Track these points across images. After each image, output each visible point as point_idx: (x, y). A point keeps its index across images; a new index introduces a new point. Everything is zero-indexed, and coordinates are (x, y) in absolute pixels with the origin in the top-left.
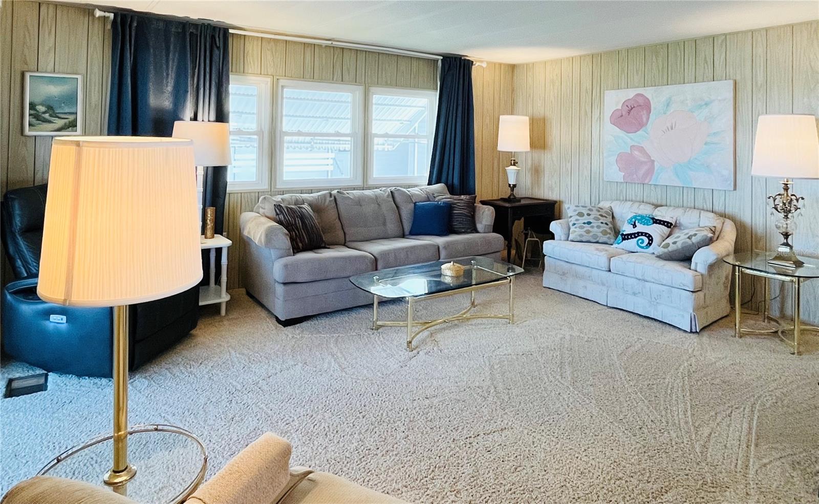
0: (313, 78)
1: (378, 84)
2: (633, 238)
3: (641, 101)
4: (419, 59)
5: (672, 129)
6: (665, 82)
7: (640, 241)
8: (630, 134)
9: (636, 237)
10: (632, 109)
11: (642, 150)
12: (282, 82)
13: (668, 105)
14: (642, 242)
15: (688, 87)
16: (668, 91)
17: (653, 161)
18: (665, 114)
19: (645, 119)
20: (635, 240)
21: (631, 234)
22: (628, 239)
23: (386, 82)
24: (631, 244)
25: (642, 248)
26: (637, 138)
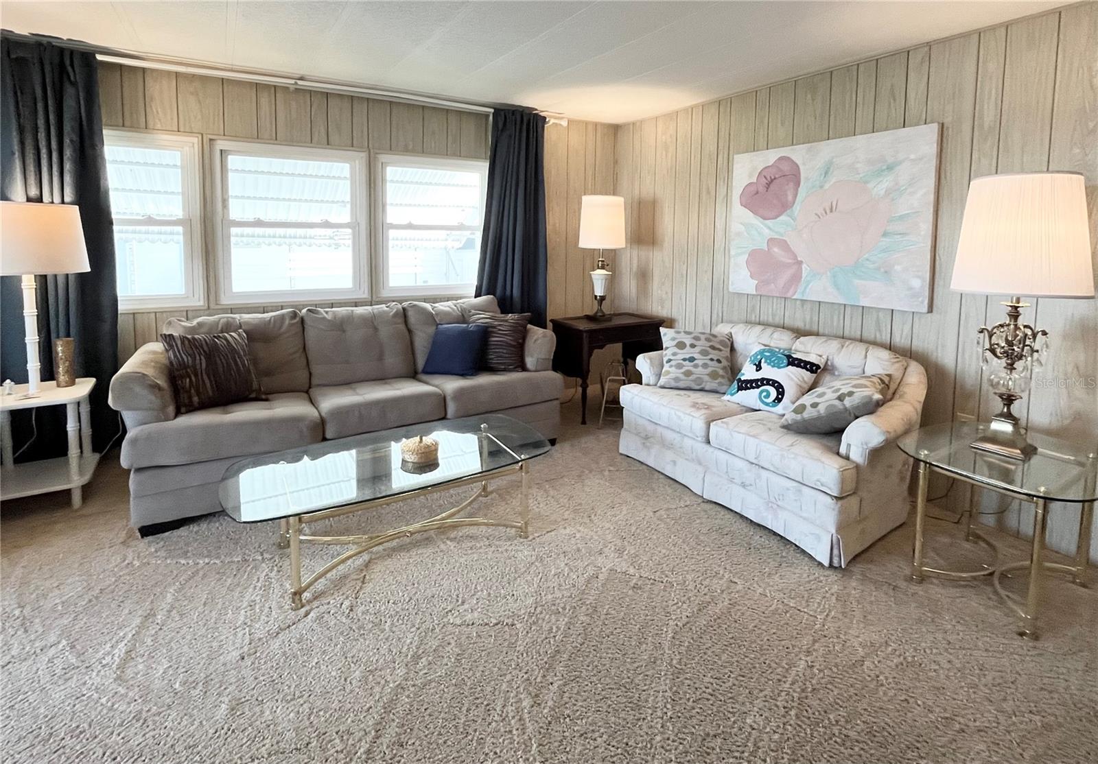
0: (275, 139)
1: (391, 149)
2: (754, 388)
3: (786, 167)
4: (460, 113)
5: (831, 211)
6: (826, 136)
7: (764, 394)
8: (768, 222)
9: (758, 387)
10: (772, 181)
11: (784, 245)
12: (221, 144)
13: (826, 173)
14: (768, 396)
15: (860, 141)
16: (828, 149)
17: (801, 262)
18: (821, 187)
19: (790, 198)
20: (757, 391)
21: (751, 381)
22: (747, 388)
23: (406, 146)
24: (750, 397)
25: (767, 404)
26: (780, 226)
